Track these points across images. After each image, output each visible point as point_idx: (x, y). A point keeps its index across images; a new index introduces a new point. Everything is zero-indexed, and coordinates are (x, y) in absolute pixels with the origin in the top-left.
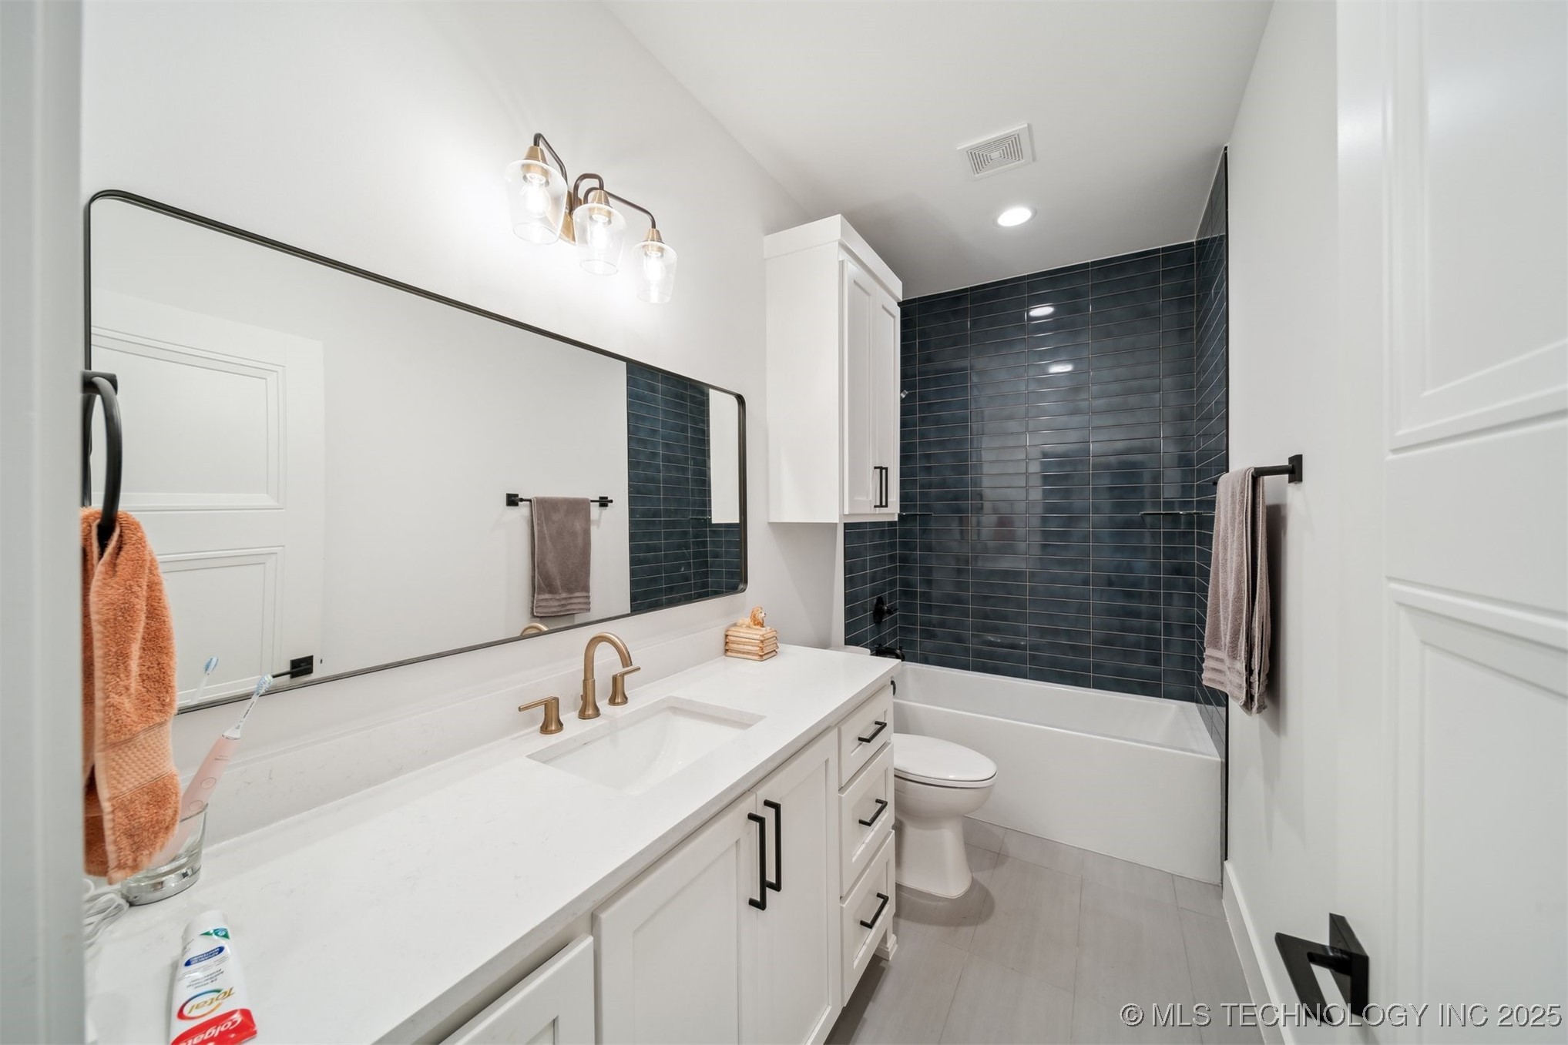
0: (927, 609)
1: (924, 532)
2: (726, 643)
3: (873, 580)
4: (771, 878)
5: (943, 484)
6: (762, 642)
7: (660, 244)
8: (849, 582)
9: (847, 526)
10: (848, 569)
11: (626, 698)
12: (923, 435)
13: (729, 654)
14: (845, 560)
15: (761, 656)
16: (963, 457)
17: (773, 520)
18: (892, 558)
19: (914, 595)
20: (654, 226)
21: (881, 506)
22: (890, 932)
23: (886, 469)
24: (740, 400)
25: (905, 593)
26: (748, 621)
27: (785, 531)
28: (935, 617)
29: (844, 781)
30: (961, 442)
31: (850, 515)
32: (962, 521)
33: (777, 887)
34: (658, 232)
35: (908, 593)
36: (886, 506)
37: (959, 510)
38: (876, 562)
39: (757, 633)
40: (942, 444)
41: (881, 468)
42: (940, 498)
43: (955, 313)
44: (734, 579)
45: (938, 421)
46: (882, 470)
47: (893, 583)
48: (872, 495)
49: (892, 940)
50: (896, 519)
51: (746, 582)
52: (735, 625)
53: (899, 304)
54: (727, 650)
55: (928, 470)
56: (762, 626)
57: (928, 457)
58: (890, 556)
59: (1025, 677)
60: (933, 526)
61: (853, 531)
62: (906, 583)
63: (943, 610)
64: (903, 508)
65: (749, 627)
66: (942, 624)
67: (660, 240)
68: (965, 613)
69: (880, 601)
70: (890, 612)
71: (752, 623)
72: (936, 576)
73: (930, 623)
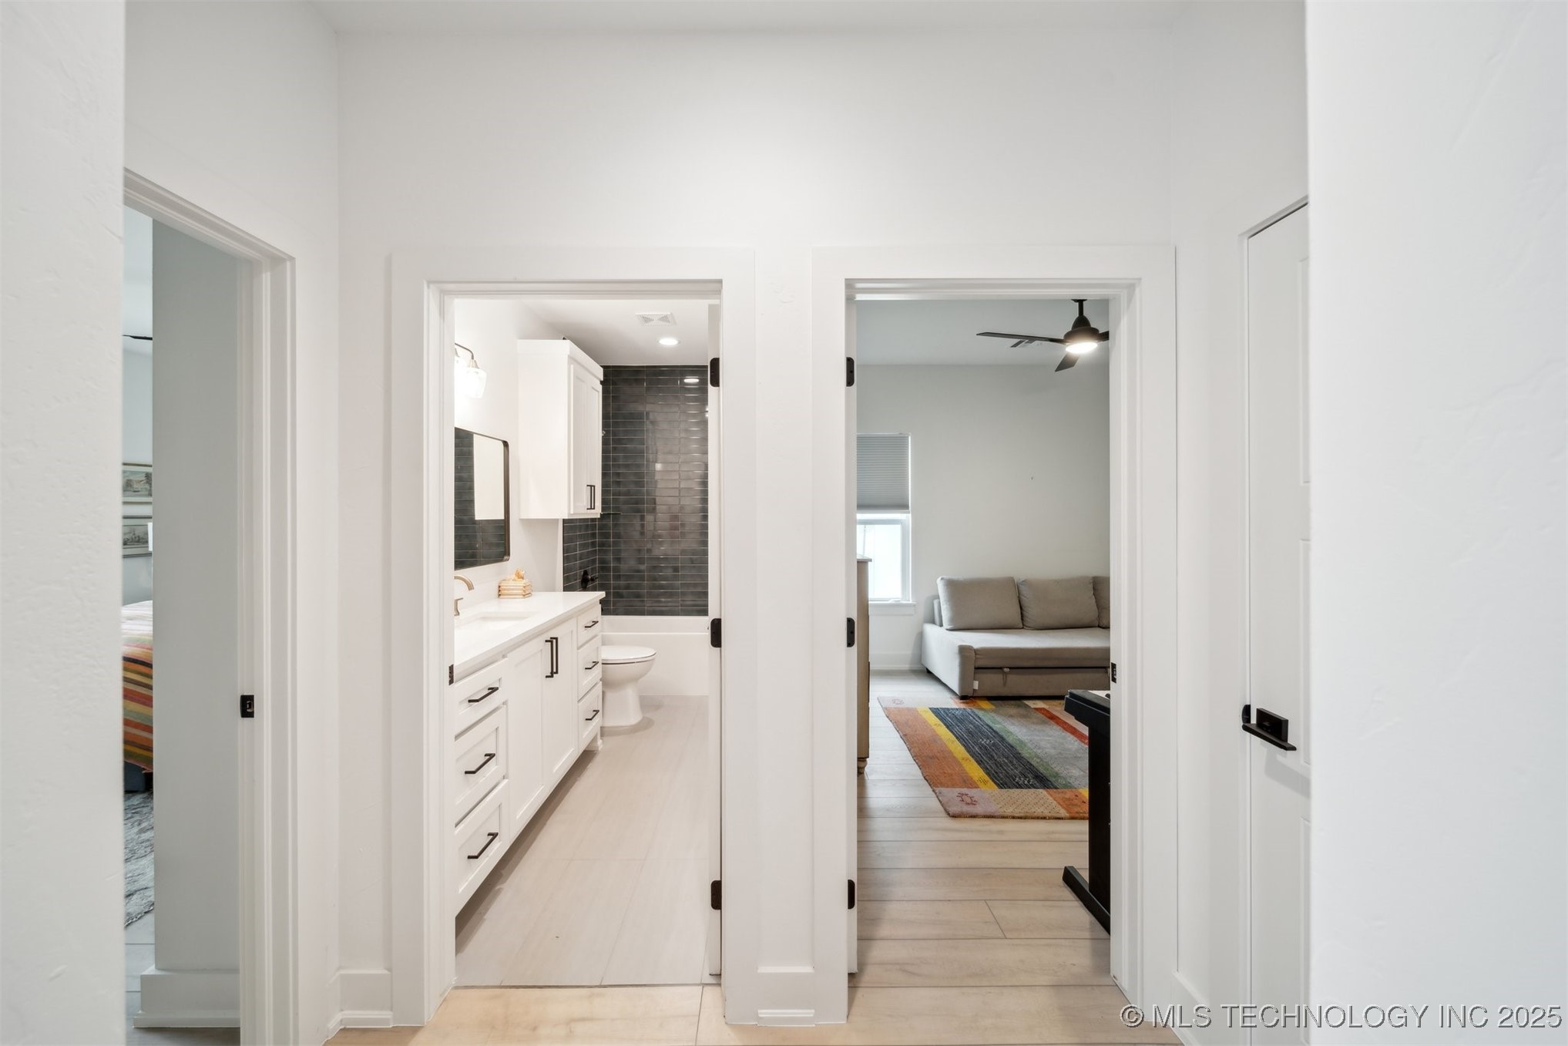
0: (618, 577)
1: (615, 525)
2: (499, 591)
3: (581, 559)
4: (555, 671)
5: (628, 493)
6: (524, 587)
7: (477, 370)
8: (566, 559)
9: (564, 521)
10: (565, 550)
11: (459, 614)
12: (615, 459)
13: (501, 597)
14: (563, 543)
15: (524, 595)
16: (640, 475)
17: (522, 518)
18: (594, 545)
19: (607, 569)
20: (473, 358)
21: (591, 508)
22: (599, 736)
23: (594, 486)
24: (506, 444)
25: (602, 569)
26: (514, 576)
27: (529, 523)
28: (622, 583)
29: (580, 644)
30: (639, 466)
31: (574, 514)
32: (642, 518)
33: (557, 672)
34: (475, 361)
35: (604, 568)
36: (594, 508)
37: (638, 511)
38: (583, 546)
39: (521, 583)
40: (627, 466)
41: (591, 486)
42: (626, 502)
43: (636, 380)
44: (501, 552)
45: (625, 450)
46: (592, 487)
47: (594, 561)
48: (586, 503)
49: (600, 742)
50: (599, 516)
51: (509, 555)
52: (504, 580)
53: (602, 383)
54: (500, 595)
55: (618, 483)
56: (523, 578)
57: (618, 474)
58: (592, 542)
59: (678, 615)
60: (622, 521)
61: (569, 525)
62: (602, 561)
63: (629, 577)
64: (603, 509)
65: (514, 580)
66: (628, 587)
67: (477, 367)
68: (642, 578)
69: (586, 573)
70: (593, 580)
71: (516, 578)
72: (623, 555)
73: (619, 587)
